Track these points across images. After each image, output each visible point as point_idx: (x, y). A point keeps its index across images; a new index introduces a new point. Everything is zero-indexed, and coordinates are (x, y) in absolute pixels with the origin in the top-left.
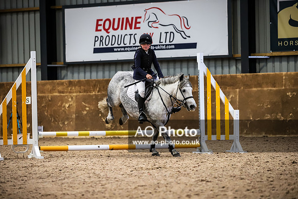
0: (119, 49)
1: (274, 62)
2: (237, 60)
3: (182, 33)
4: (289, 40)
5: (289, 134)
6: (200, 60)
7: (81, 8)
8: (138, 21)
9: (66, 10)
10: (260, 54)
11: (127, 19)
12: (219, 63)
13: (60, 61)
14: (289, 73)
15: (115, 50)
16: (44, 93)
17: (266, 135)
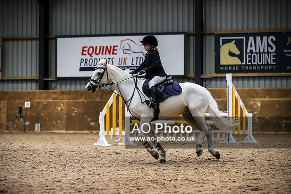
1: (216, 81)
4: (228, 66)
8: (115, 49)
9: (59, 40)
10: (206, 75)
16: (41, 99)
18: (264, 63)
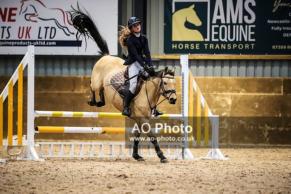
3: (65, 29)
4: (184, 43)
8: (12, 13)
11: (0, 9)
18: (237, 40)
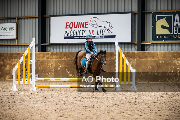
0: (77, 38)
1: (153, 46)
2: (135, 44)
3: (109, 30)
5: (160, 82)
6: (117, 44)
7: (59, 17)
8: (87, 24)
9: (51, 18)
10: (147, 42)
11: (81, 22)
12: (126, 46)
13: (48, 43)
14: (161, 51)
15: (75, 38)
16: (39, 58)
17: (148, 82)
